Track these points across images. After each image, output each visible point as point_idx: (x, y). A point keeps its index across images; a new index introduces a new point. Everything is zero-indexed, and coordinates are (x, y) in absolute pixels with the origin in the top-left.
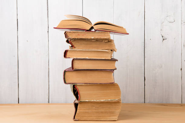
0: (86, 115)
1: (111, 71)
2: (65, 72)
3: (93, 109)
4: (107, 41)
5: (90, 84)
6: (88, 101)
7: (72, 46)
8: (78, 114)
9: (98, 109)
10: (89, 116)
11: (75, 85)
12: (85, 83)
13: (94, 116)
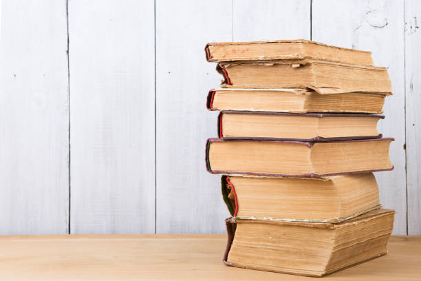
0: (252, 255)
1: (303, 145)
2: (208, 143)
3: (268, 241)
4: (298, 65)
5: (258, 175)
6: (254, 219)
7: (226, 79)
8: (235, 249)
9: (280, 242)
10: (258, 258)
11: (226, 176)
12: (248, 174)
13: (270, 259)
